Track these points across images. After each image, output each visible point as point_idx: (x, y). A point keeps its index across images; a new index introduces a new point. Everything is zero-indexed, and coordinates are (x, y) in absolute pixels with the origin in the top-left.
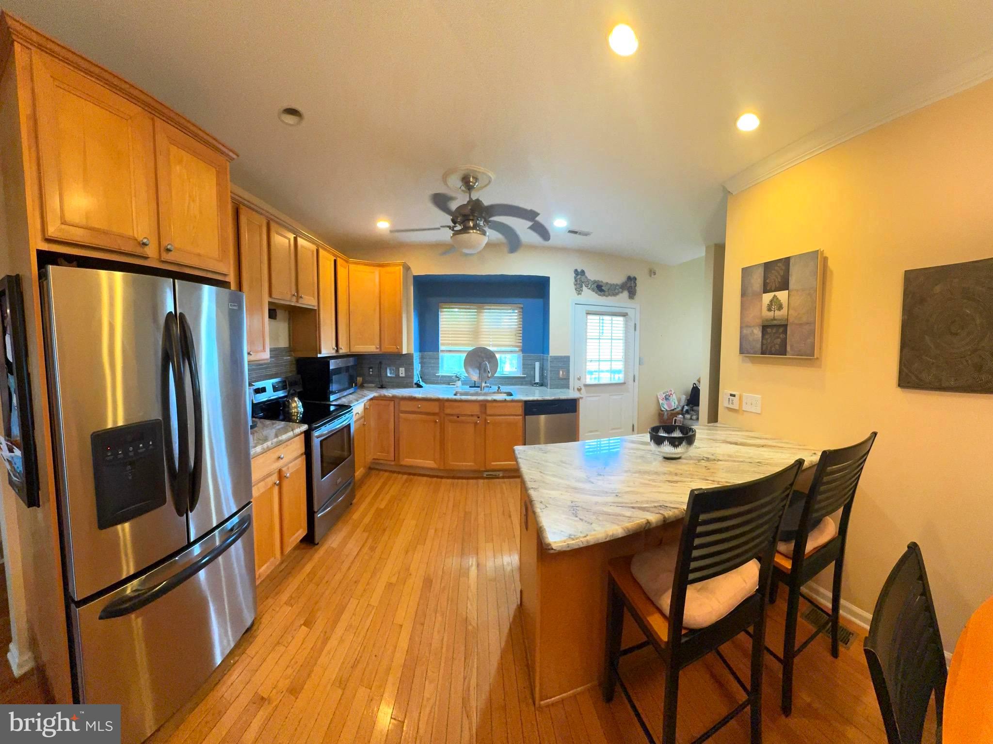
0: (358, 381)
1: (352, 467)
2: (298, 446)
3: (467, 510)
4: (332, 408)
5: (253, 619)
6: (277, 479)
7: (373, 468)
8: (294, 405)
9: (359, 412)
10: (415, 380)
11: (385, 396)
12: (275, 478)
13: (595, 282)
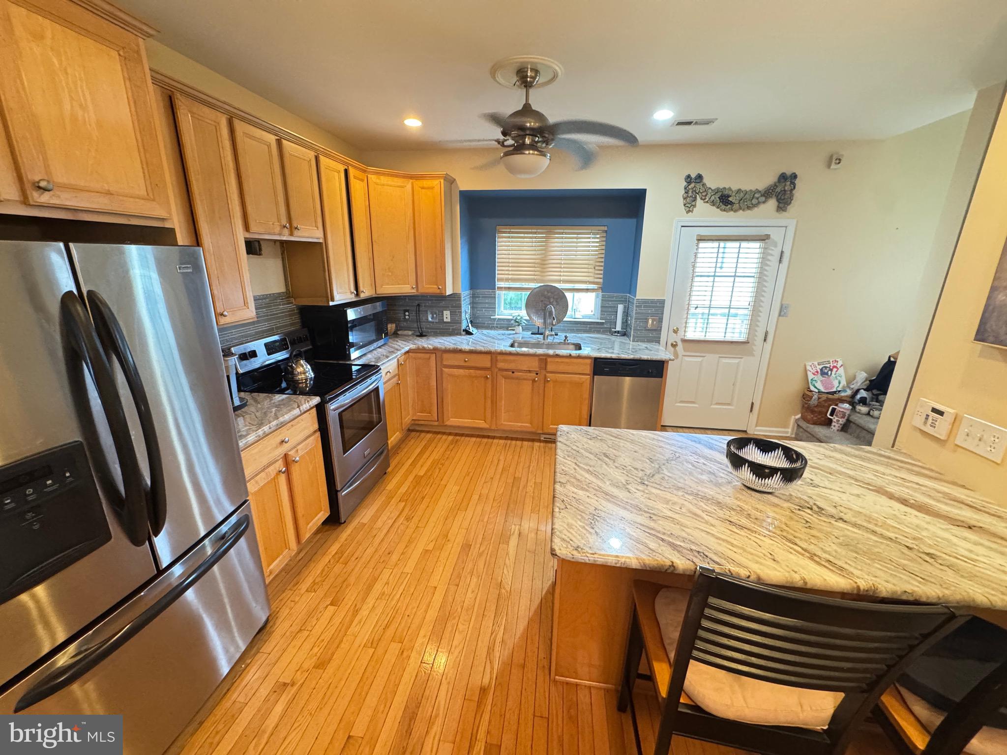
0: (389, 329)
1: (384, 435)
2: (310, 423)
3: (516, 476)
4: (354, 368)
5: (268, 615)
6: (282, 466)
7: (413, 430)
8: (300, 370)
9: (391, 371)
10: (464, 326)
11: (424, 348)
12: (280, 465)
13: (717, 191)
